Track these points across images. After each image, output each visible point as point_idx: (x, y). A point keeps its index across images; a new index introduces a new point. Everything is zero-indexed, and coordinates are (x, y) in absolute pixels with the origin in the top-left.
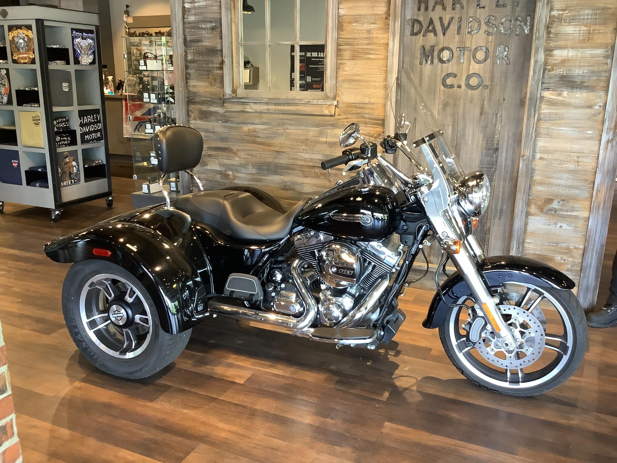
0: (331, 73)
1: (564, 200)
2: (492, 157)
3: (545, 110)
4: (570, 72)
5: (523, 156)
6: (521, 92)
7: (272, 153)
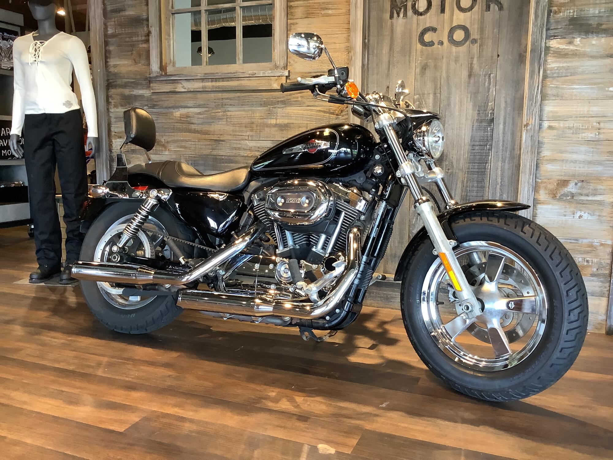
0: (280, 36)
1: (583, 181)
2: (485, 130)
3: (553, 63)
4: (583, 13)
5: (527, 125)
6: (520, 44)
7: (209, 143)
